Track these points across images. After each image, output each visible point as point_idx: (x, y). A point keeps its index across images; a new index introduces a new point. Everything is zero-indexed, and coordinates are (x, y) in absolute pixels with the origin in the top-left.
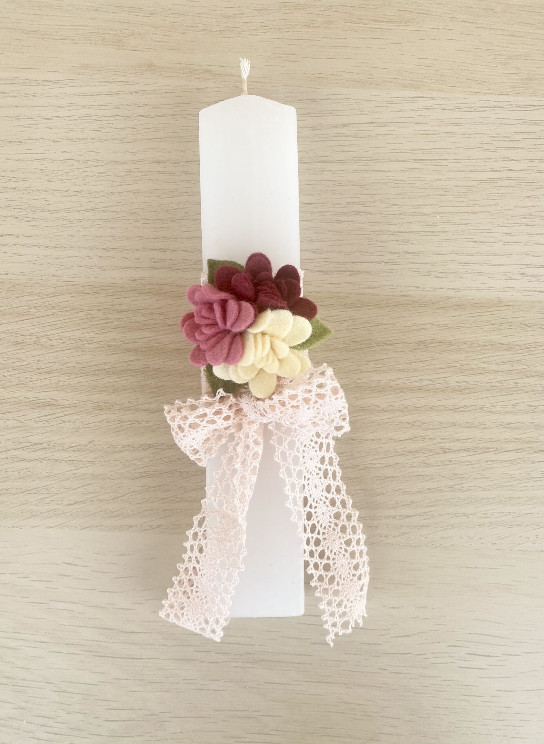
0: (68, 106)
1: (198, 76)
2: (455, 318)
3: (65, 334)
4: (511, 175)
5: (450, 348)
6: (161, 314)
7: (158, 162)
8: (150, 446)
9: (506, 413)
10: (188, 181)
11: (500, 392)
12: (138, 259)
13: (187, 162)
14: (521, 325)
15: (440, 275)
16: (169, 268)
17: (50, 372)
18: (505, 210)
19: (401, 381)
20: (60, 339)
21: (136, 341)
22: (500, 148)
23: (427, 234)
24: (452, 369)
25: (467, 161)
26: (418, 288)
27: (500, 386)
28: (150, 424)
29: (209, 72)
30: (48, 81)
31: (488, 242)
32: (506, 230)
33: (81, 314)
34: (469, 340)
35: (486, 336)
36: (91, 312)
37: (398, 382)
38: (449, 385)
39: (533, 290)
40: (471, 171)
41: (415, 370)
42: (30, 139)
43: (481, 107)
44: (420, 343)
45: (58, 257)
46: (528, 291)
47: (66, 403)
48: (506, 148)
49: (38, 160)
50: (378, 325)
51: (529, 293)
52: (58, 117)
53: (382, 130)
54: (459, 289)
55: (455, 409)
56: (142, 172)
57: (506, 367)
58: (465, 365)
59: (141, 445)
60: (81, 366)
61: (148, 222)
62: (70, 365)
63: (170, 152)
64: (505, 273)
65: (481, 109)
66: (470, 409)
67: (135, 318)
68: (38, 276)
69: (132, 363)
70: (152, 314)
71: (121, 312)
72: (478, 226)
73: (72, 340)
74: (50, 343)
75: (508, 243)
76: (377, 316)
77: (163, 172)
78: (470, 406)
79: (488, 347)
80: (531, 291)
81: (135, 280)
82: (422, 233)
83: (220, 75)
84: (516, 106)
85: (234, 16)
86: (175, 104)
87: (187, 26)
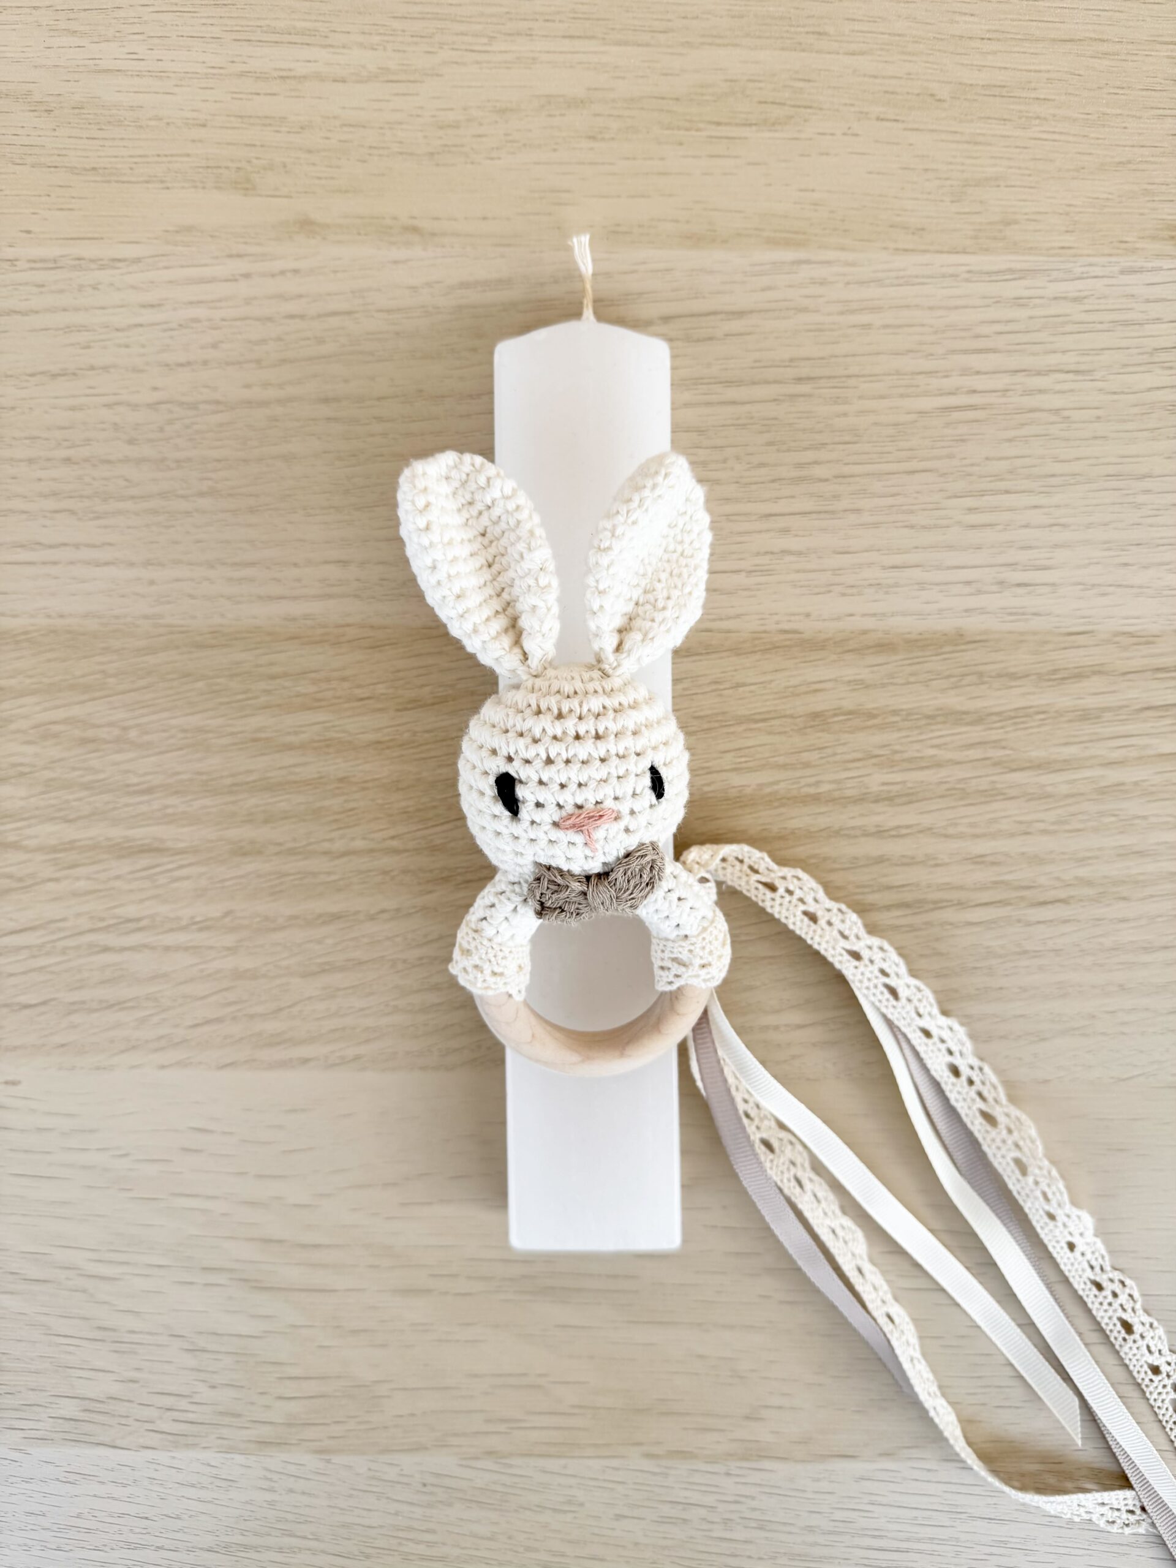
0: (159, 305)
1: (393, 239)
2: (876, 668)
3: (174, 722)
4: (975, 399)
5: (870, 723)
6: (344, 679)
7: (326, 400)
8: (336, 917)
9: (976, 836)
11: (962, 799)
12: (299, 580)
13: (379, 399)
14: (999, 676)
15: (850, 591)
16: (356, 596)
17: (149, 791)
18: (966, 466)
19: (782, 785)
20: (164, 731)
21: (303, 729)
22: (954, 352)
23: (822, 516)
24: (874, 761)
25: (895, 377)
26: (808, 615)
27: (963, 789)
28: (334, 877)
29: (415, 230)
30: (119, 260)
31: (936, 526)
32: (969, 502)
33: (200, 685)
34: (904, 707)
35: (935, 698)
36: (219, 680)
37: (776, 787)
38: (868, 791)
39: (1021, 611)
40: (902, 396)
41: (807, 765)
42: (92, 368)
43: (917, 277)
44: (815, 715)
45: (152, 582)
47: (181, 845)
48: (965, 352)
49: (108, 406)
50: (738, 685)
51: (1014, 618)
52: (141, 325)
53: (735, 325)
54: (884, 614)
55: (880, 833)
56: (297, 420)
57: (974, 754)
58: (896, 752)
59: (320, 916)
60: (204, 777)
61: (311, 512)
62: (184, 777)
63: (346, 380)
64: (968, 583)
65: (918, 280)
67: (298, 689)
68: (117, 617)
69: (297, 770)
70: (328, 680)
71: (273, 677)
72: (916, 498)
73: (185, 731)
74: (147, 738)
75: (973, 527)
76: (736, 670)
77: (336, 420)
78: (908, 827)
79: (939, 719)
80: (1017, 614)
81: (294, 619)
82: (814, 516)
83: (433, 234)
84: (981, 272)
85: (456, 126)
86: (353, 292)
87: (370, 147)
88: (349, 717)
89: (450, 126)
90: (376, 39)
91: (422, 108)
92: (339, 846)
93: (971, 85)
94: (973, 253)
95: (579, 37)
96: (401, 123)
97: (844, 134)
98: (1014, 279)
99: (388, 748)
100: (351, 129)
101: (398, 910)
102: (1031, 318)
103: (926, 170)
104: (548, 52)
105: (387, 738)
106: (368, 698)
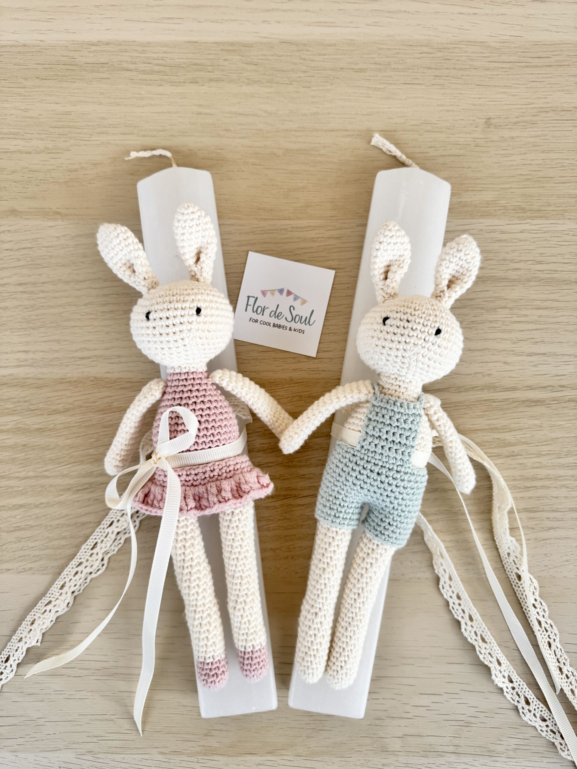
1: (49, 217)
6: (26, 401)
7: (20, 284)
8: (21, 506)
10: (44, 298)
12: (7, 360)
13: (43, 283)
14: (309, 397)
16: (32, 366)
28: (20, 489)
29: (58, 213)
39: (317, 369)
46: (313, 371)
51: (314, 372)
54: (259, 371)
56: (9, 293)
59: (14, 506)
61: (14, 330)
63: (29, 276)
65: (271, 232)
66: (272, 464)
67: (6, 406)
69: (5, 441)
70: (19, 402)
77: (25, 292)
80: (315, 371)
81: (5, 376)
83: (66, 215)
84: (297, 228)
85: (76, 170)
86: (32, 239)
87: (41, 180)
88: (27, 418)
89: (73, 171)
90: (43, 136)
91: (62, 163)
92: (22, 474)
93: (291, 150)
94: (294, 220)
95: (128, 134)
96: (54, 170)
97: (238, 171)
98: (311, 230)
99: (44, 431)
100: (33, 173)
101: (48, 503)
102: (318, 246)
103: (273, 185)
104: (114, 140)
105: (43, 427)
106: (36, 410)
